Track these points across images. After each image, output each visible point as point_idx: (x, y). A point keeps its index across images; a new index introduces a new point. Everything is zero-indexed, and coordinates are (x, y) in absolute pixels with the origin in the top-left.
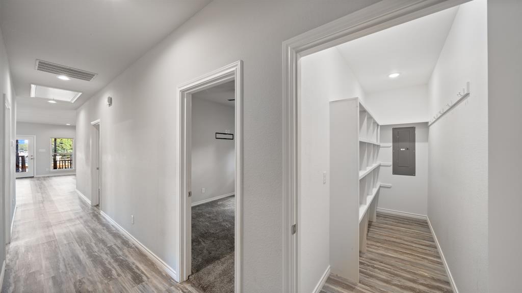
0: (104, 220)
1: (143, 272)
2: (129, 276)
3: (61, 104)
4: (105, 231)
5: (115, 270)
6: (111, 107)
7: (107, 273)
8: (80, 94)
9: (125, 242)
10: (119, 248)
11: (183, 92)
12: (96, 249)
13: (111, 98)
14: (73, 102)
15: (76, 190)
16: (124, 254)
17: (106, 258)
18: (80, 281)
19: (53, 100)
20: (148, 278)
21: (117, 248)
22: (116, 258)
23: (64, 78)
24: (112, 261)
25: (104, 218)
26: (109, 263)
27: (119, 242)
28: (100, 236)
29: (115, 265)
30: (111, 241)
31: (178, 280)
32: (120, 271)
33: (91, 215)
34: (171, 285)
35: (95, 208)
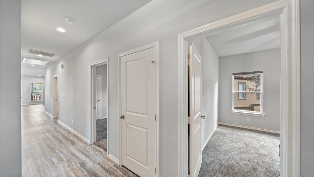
0: (60, 124)
1: (76, 142)
2: (70, 143)
3: (37, 66)
4: (60, 128)
5: (64, 141)
6: (63, 69)
7: (60, 142)
8: (48, 62)
9: (69, 132)
10: (66, 134)
11: (91, 67)
12: (56, 134)
13: (63, 65)
14: (43, 65)
15: (45, 111)
16: (68, 136)
17: (60, 137)
18: (49, 144)
19: (34, 64)
20: (78, 143)
21: (65, 134)
22: (65, 137)
23: (40, 56)
24: (63, 138)
25: (60, 123)
26: (62, 139)
27: (66, 132)
28: (58, 130)
29: (64, 139)
30: (63, 132)
31: (90, 144)
32: (66, 141)
33: (53, 122)
34: (87, 145)
35: (55, 119)
